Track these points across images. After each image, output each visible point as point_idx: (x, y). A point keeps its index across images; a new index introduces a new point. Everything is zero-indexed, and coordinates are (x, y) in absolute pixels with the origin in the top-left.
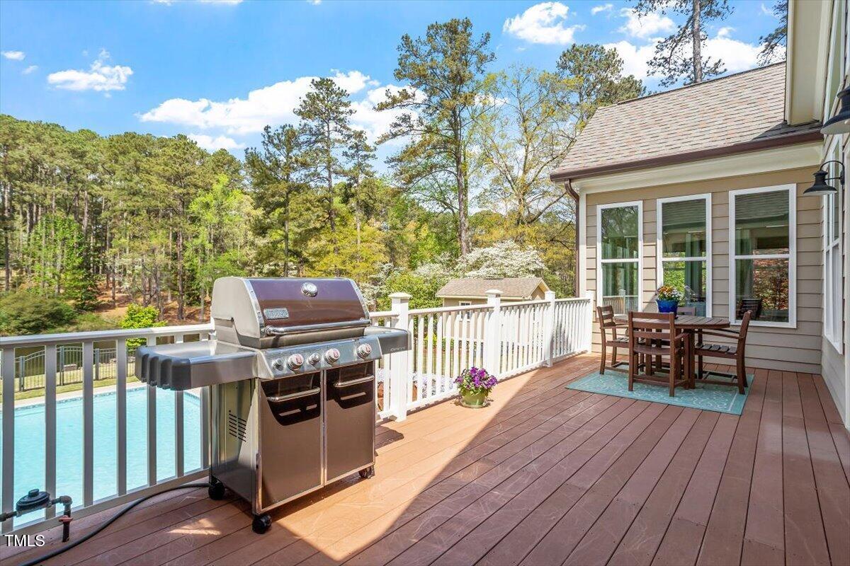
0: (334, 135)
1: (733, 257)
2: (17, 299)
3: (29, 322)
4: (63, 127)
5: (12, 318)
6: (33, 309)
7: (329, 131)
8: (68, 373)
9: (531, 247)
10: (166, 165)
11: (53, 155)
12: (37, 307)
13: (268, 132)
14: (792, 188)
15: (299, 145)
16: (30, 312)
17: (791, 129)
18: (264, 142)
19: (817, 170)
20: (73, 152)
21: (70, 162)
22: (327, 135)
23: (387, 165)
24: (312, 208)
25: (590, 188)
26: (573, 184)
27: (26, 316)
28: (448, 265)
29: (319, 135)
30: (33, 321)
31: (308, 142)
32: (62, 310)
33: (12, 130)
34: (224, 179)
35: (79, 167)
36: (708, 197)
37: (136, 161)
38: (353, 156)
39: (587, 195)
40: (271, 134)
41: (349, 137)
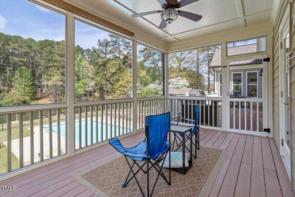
0: (121, 43)
1: (247, 85)
2: (11, 96)
3: (16, 104)
4: (22, 37)
5: (10, 103)
6: (17, 100)
7: (119, 42)
8: (44, 119)
9: (185, 79)
10: (61, 51)
11: (21, 47)
12: (18, 99)
13: (99, 42)
14: (258, 72)
15: (110, 46)
16: (16, 101)
17: (257, 61)
18: (98, 45)
19: (261, 69)
20: (28, 46)
21: (27, 50)
22: (119, 43)
23: (139, 53)
24: (116, 66)
25: (218, 69)
26: (214, 69)
27: (15, 102)
28: (159, 84)
29: (116, 42)
30: (17, 104)
31: (113, 45)
32: (26, 100)
33: (7, 38)
34: (80, 56)
35: (30, 51)
36: (242, 73)
37: (50, 49)
38: (126, 49)
39: (217, 71)
40: (100, 42)
41: (125, 43)
